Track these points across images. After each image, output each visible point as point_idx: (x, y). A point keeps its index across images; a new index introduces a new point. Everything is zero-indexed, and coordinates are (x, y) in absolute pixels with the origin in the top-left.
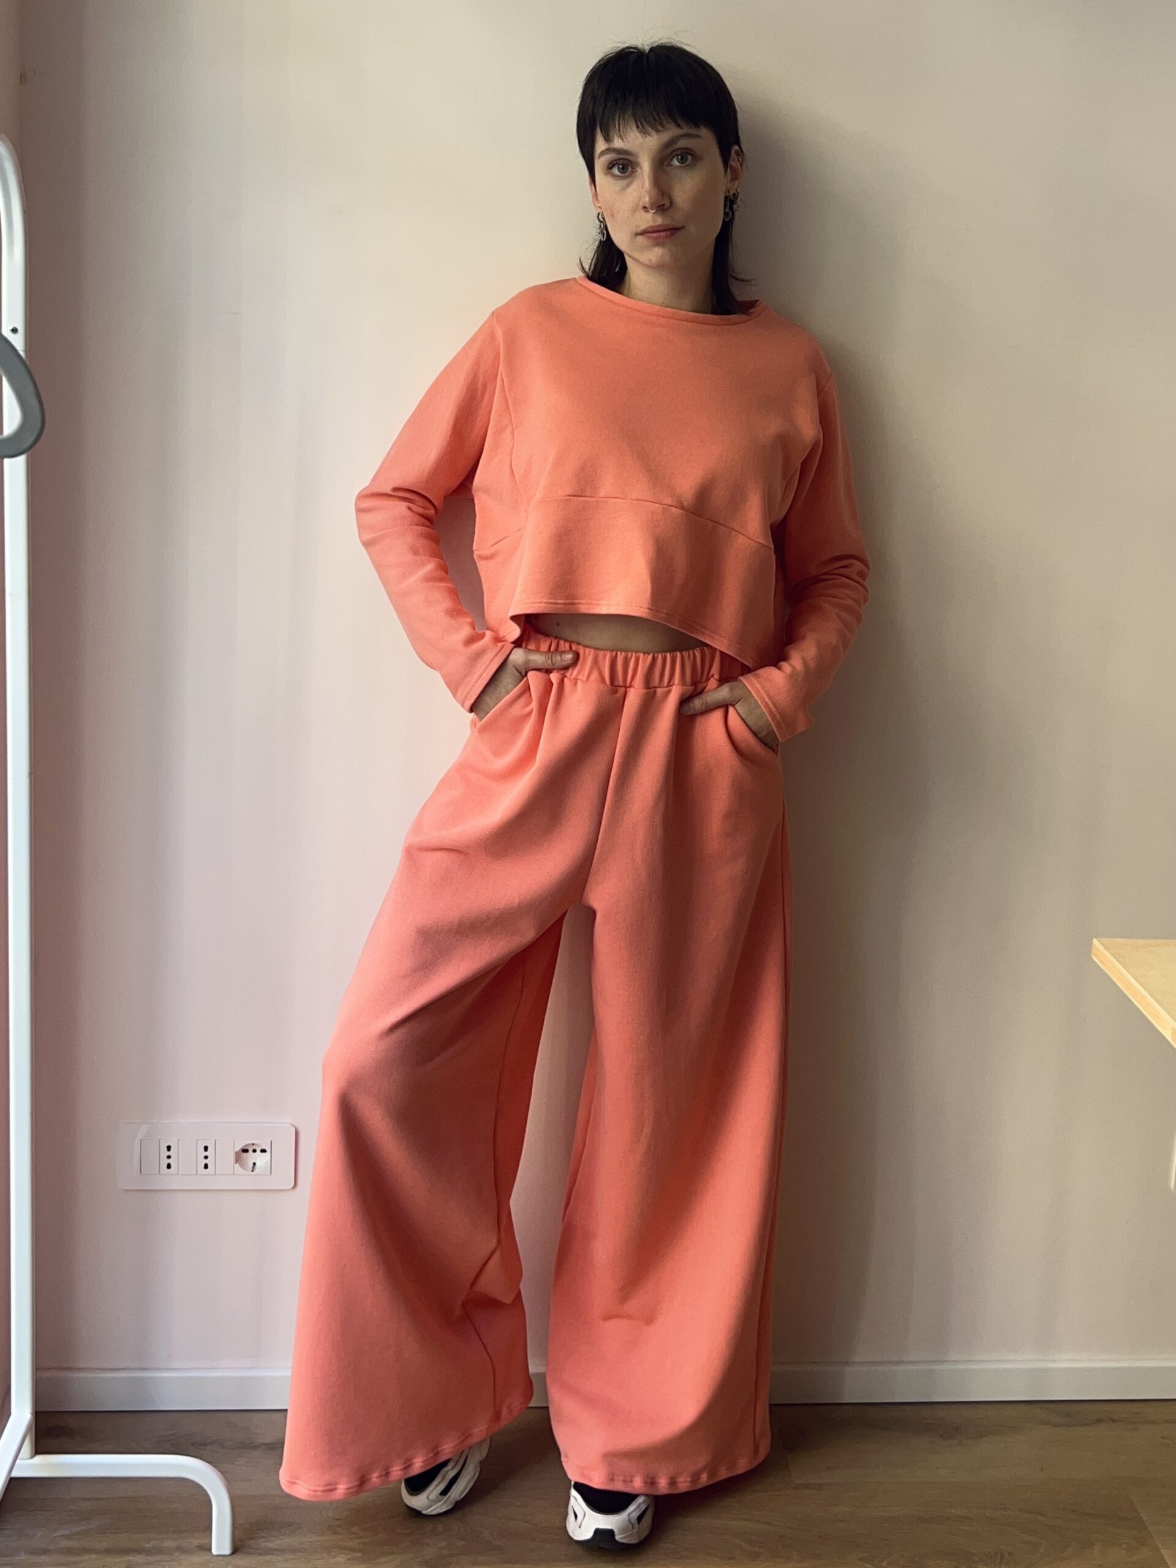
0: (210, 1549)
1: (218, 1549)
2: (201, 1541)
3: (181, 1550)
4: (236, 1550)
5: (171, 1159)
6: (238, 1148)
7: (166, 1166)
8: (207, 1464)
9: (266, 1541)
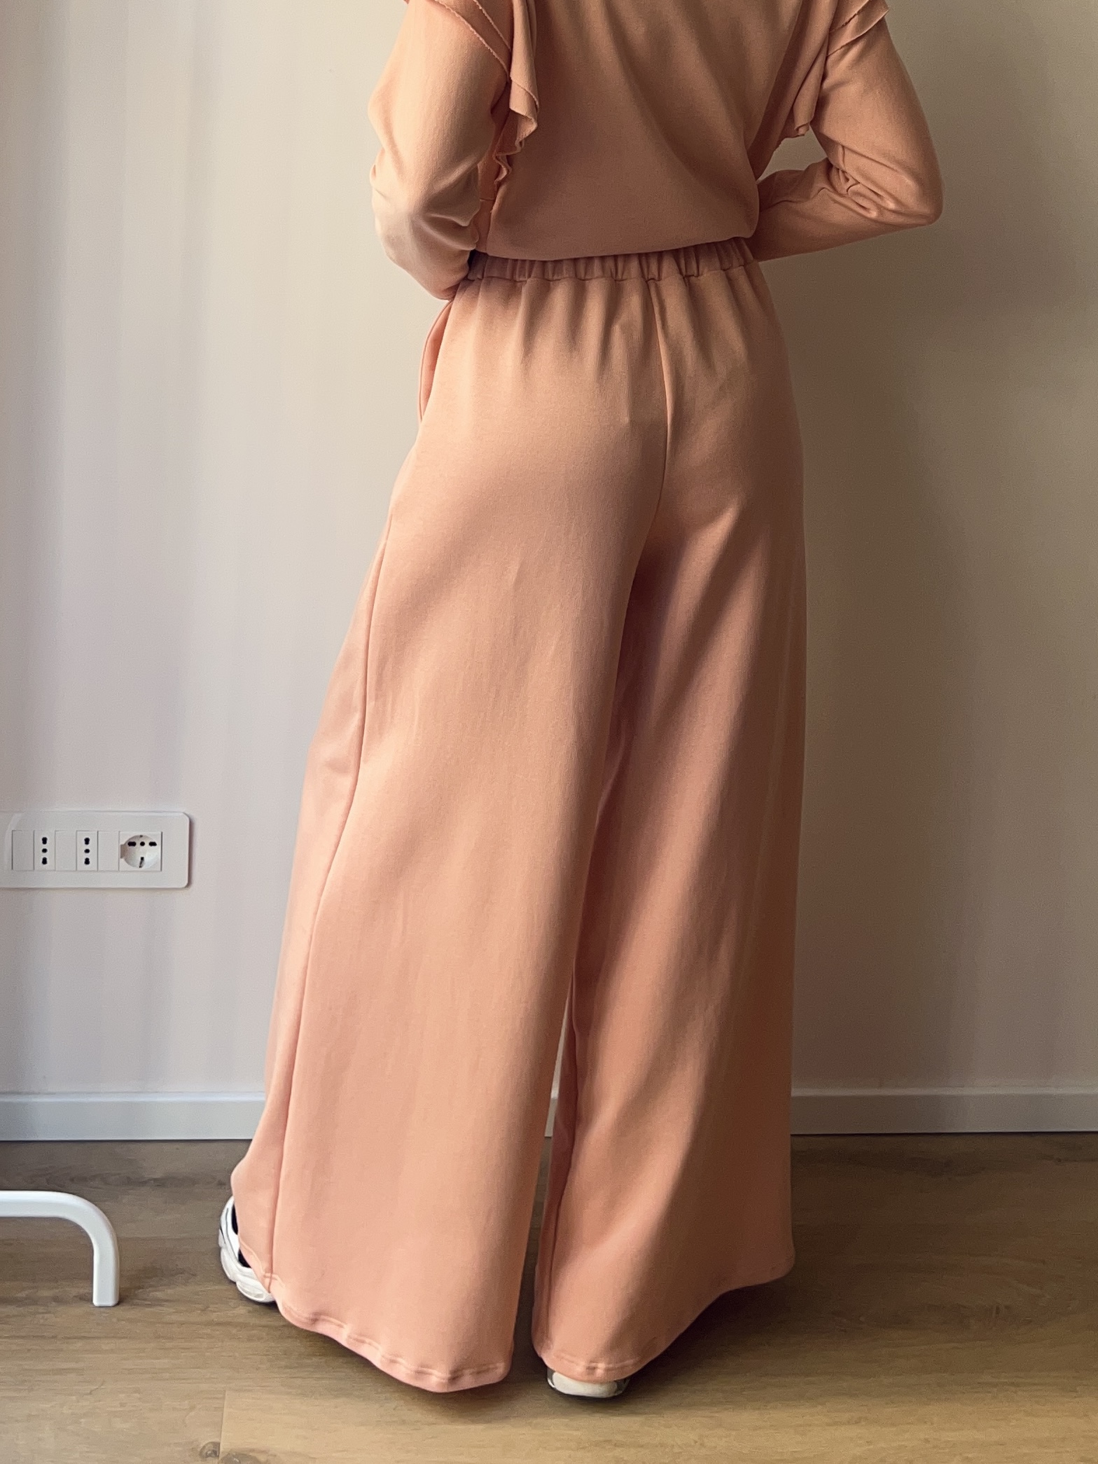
0: (90, 1300)
1: (99, 1299)
2: (82, 1291)
3: (57, 1300)
4: (121, 1300)
5: (47, 853)
6: (124, 841)
7: (41, 860)
8: (86, 1202)
9: (155, 1291)
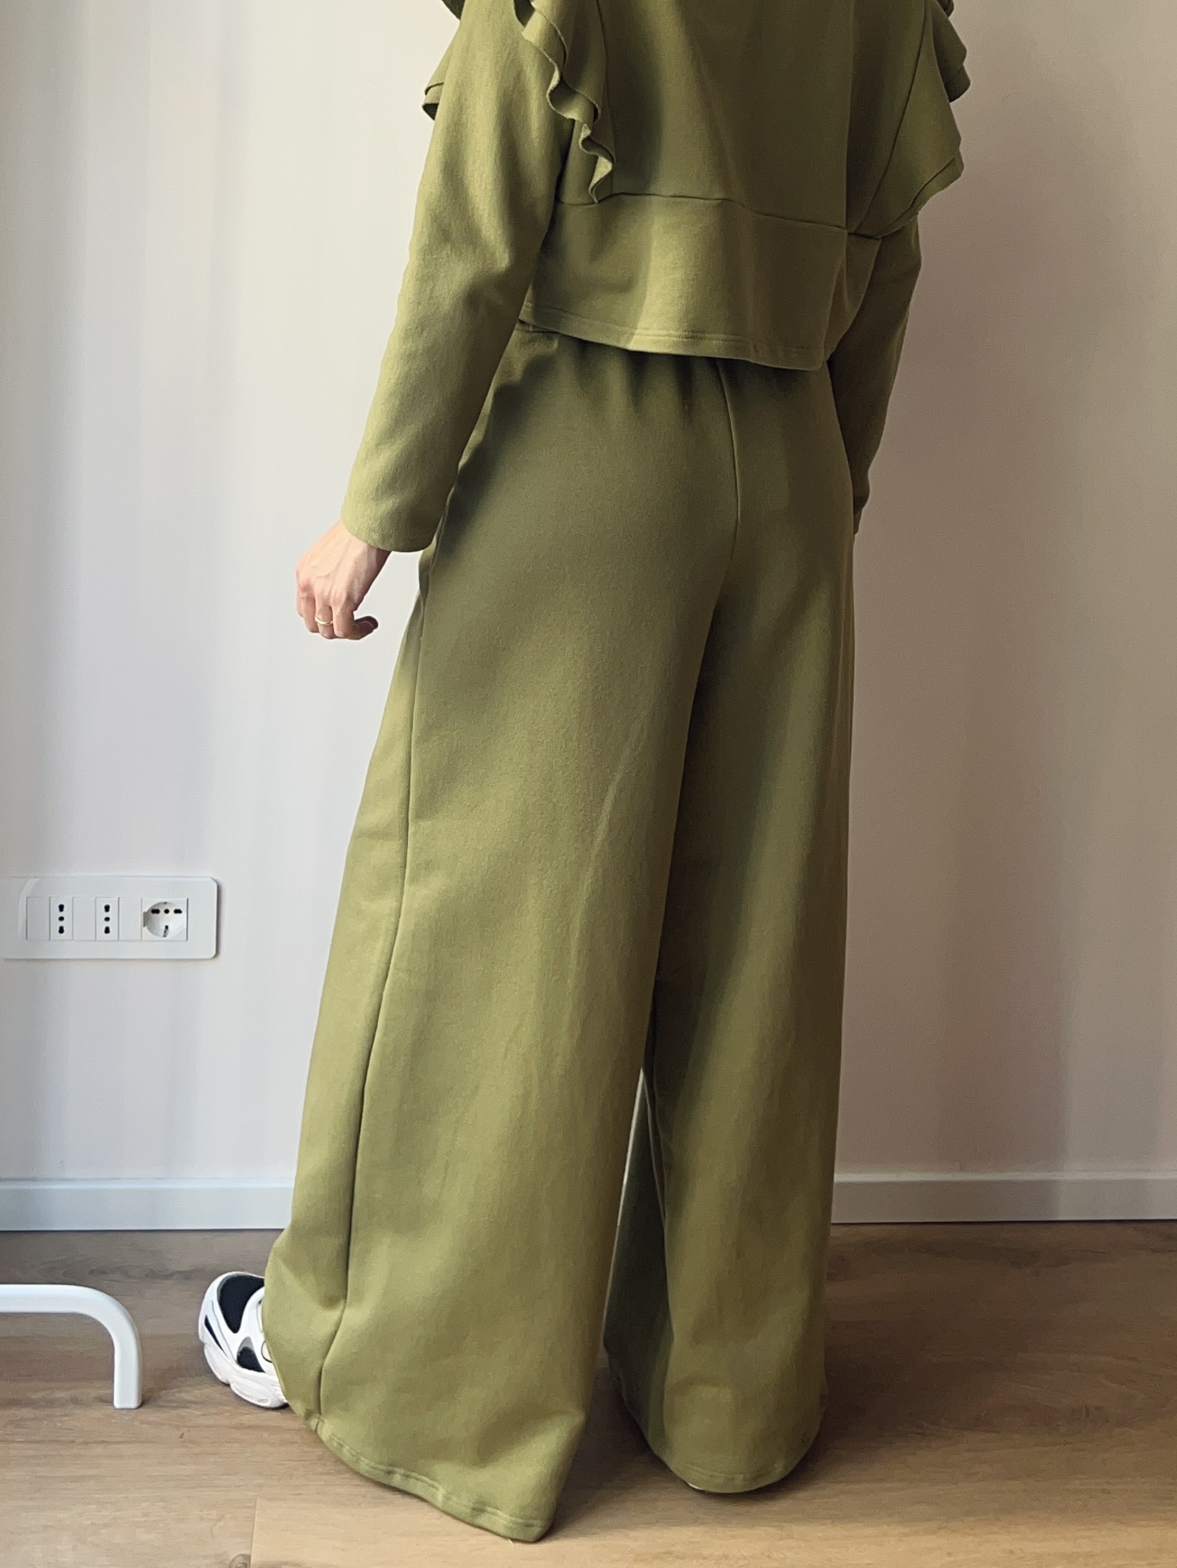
0: (111, 1402)
2: (102, 1392)
4: (144, 1402)
5: (64, 921)
6: (146, 909)
7: (58, 929)
8: (106, 1296)
9: (180, 1392)
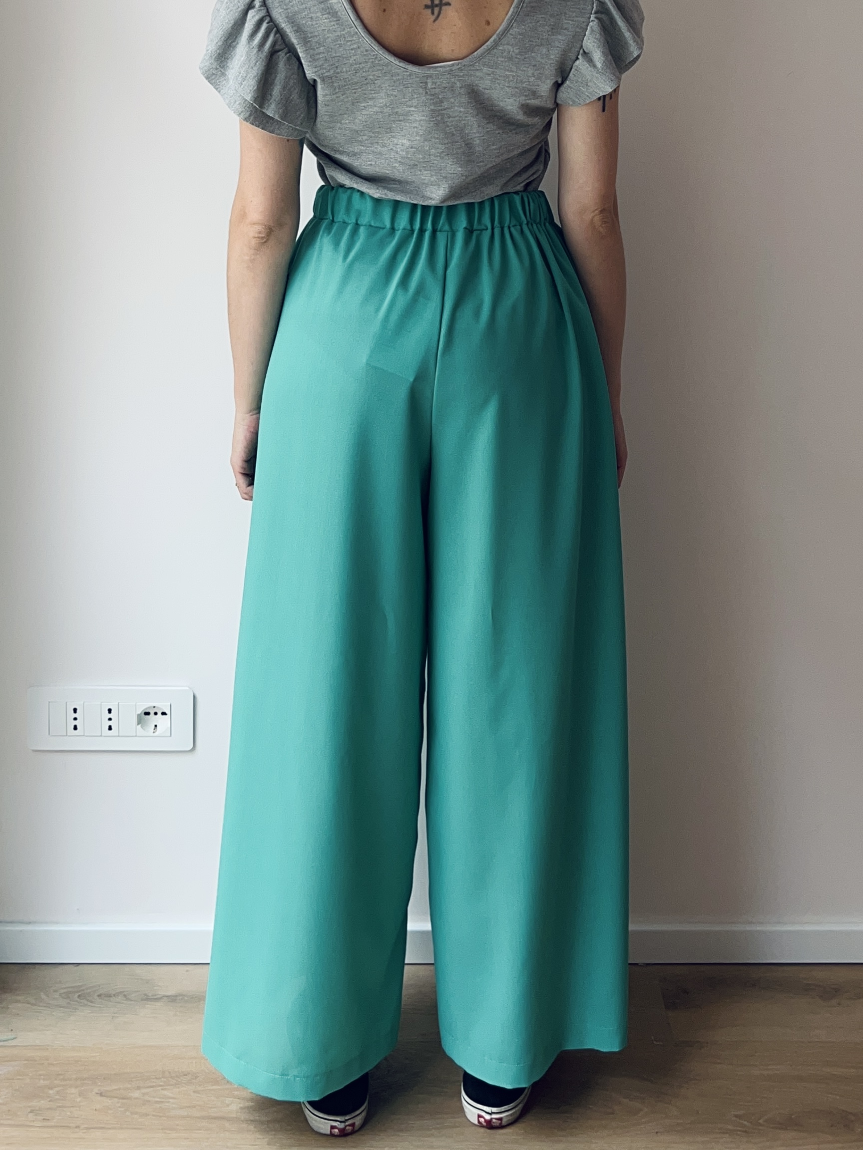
5: (77, 721)
6: (140, 711)
7: (72, 727)
